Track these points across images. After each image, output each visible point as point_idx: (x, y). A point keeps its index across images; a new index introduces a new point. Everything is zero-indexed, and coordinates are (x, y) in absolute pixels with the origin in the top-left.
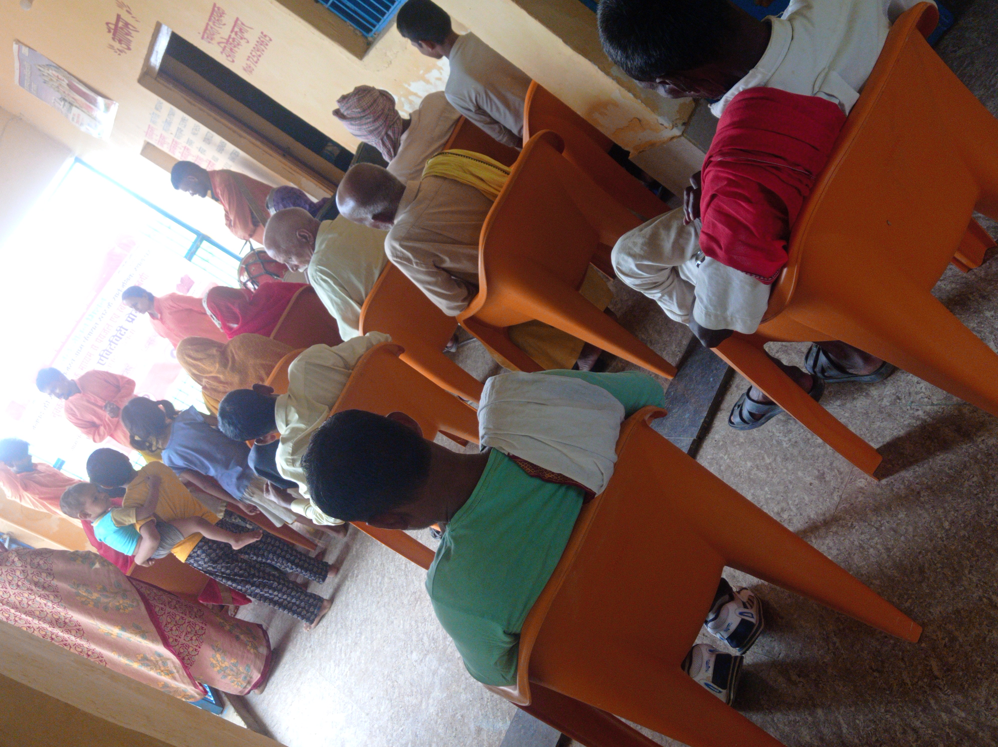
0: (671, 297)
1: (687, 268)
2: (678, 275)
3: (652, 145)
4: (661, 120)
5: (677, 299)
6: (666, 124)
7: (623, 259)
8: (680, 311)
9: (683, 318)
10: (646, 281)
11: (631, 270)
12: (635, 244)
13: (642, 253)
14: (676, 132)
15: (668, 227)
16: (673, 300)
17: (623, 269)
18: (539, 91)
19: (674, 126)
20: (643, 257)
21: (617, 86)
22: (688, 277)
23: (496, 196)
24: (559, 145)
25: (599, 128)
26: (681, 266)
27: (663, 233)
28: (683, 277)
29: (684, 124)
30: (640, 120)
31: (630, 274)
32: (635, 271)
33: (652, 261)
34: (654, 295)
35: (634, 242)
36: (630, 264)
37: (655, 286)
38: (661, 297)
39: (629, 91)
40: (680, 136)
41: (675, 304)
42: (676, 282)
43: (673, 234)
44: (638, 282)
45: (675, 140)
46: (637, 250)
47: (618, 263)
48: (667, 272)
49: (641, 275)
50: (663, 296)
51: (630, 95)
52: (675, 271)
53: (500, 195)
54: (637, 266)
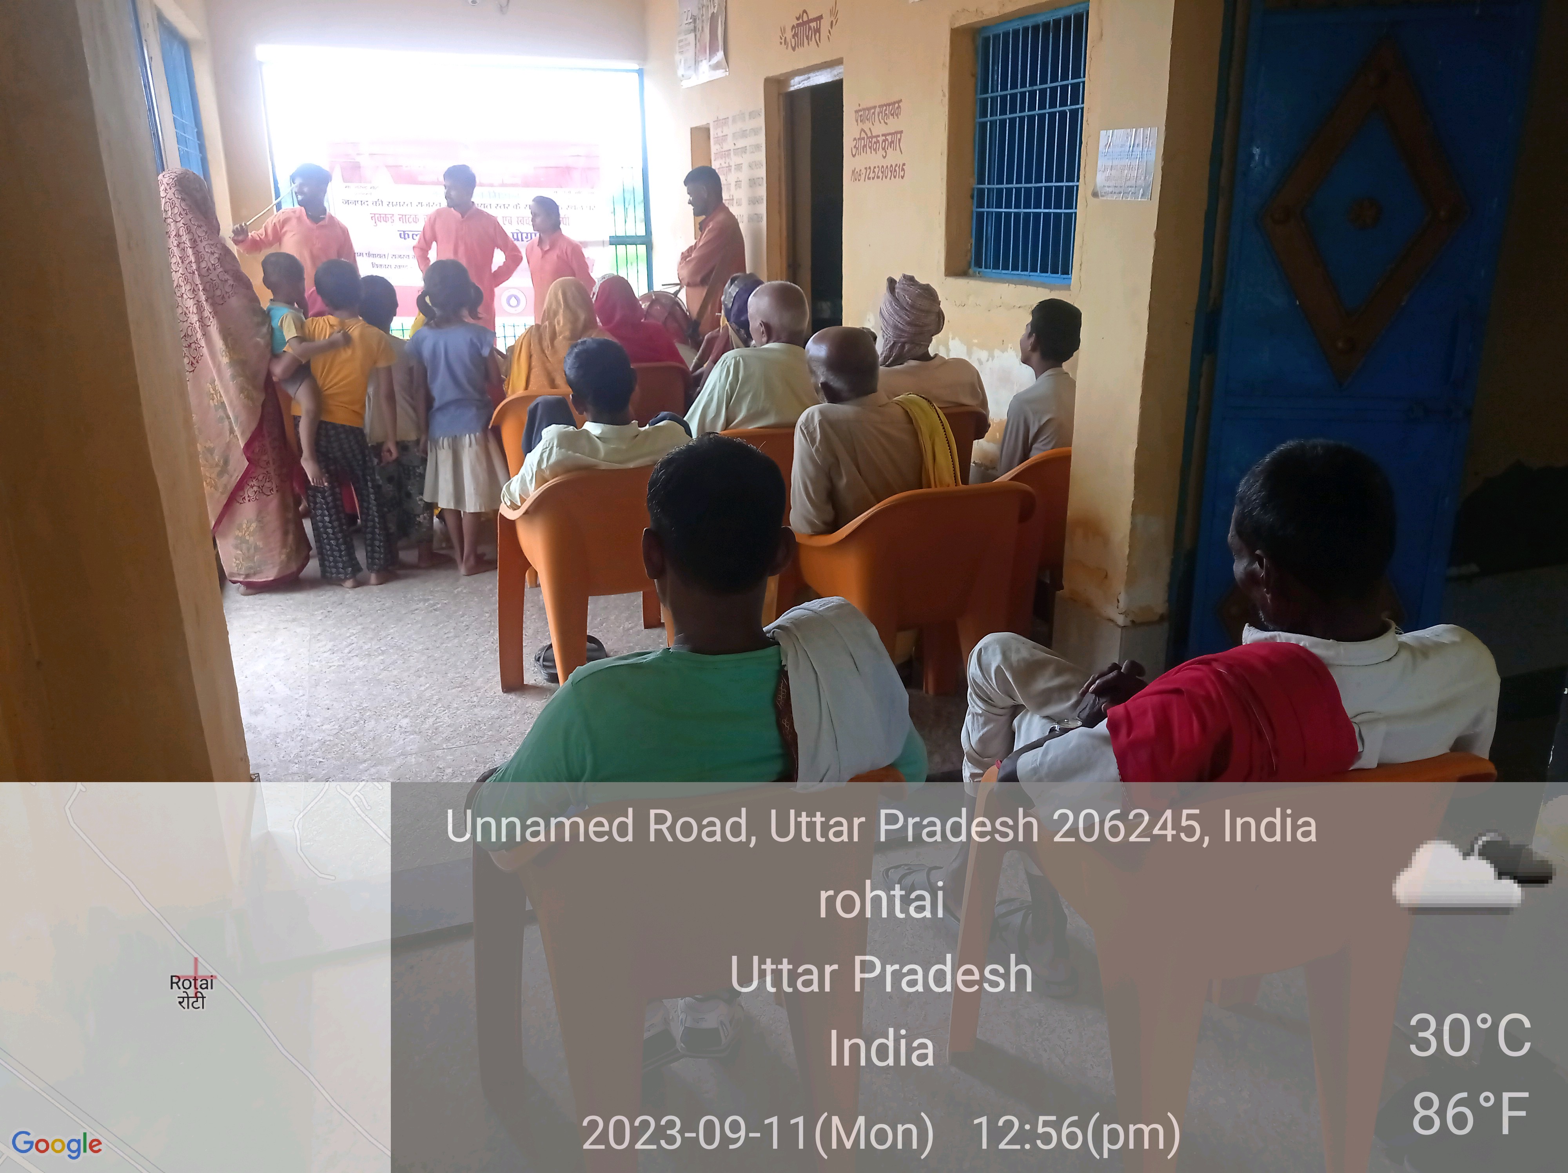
0: (985, 724)
1: (1030, 720)
2: (1013, 717)
3: (1088, 605)
4: (1122, 598)
5: (987, 732)
6: (1121, 605)
7: (994, 651)
8: (976, 744)
9: (972, 751)
10: (987, 688)
11: (989, 665)
12: (1018, 651)
13: (1015, 664)
14: (1121, 620)
15: (1059, 672)
16: (983, 728)
17: (984, 657)
18: (1066, 459)
19: (1125, 614)
20: (1011, 668)
21: (1128, 532)
22: (1019, 727)
23: (930, 487)
24: (1025, 515)
25: (1067, 545)
26: (1028, 711)
27: (1050, 670)
28: (1015, 722)
29: (1133, 622)
30: (1106, 576)
31: (984, 667)
32: (990, 670)
33: (1014, 681)
34: (974, 706)
35: (1019, 649)
36: (995, 661)
37: (986, 700)
38: (977, 714)
39: (1130, 547)
40: (1118, 626)
41: (981, 734)
42: (1003, 719)
43: (1056, 682)
44: (980, 680)
45: (1111, 624)
46: (1014, 658)
47: (986, 648)
48: (1010, 702)
49: (991, 679)
50: (981, 715)
51: (1127, 551)
52: (1016, 710)
53: (933, 489)
54: (998, 669)
